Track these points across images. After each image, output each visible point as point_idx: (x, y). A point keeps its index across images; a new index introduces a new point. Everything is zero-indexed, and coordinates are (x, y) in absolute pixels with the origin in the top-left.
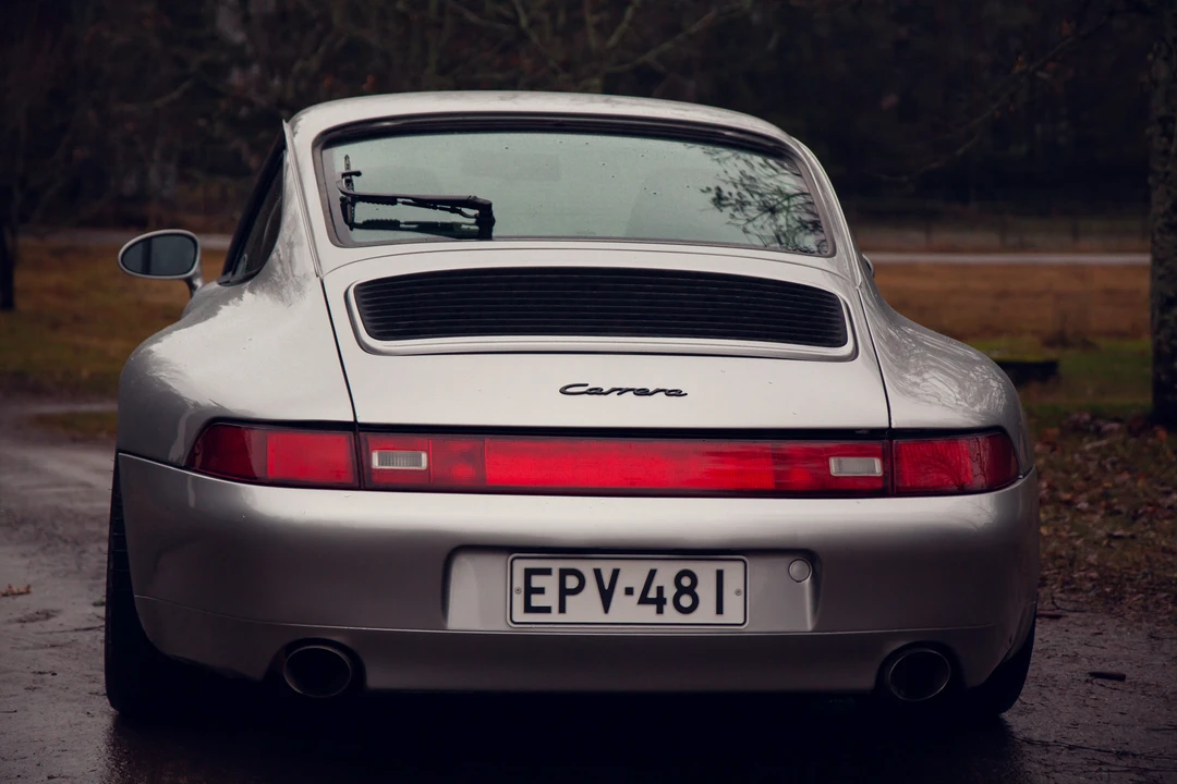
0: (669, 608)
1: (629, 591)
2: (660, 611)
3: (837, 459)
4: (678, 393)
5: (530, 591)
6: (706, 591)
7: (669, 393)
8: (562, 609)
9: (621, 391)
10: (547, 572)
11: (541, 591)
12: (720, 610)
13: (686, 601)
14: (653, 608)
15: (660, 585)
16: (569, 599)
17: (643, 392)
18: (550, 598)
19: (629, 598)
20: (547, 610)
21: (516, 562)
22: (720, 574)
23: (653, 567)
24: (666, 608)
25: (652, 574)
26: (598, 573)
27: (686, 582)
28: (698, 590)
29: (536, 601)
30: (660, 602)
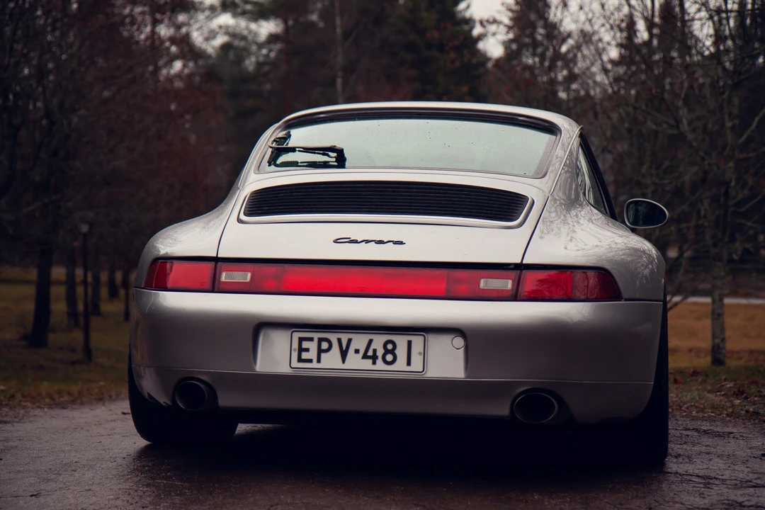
0: (379, 361)
1: (357, 351)
2: (374, 363)
3: (485, 280)
4: (401, 243)
5: (301, 350)
6: (401, 352)
7: (395, 243)
8: (319, 361)
9: (367, 242)
10: (311, 339)
11: (307, 350)
12: (409, 363)
13: (389, 358)
14: (370, 361)
15: (375, 348)
16: (323, 355)
17: (381, 242)
18: (312, 354)
19: (357, 355)
20: (310, 361)
21: (294, 334)
22: (410, 343)
23: (371, 338)
24: (377, 361)
25: (371, 341)
26: (339, 341)
27: (390, 347)
28: (396, 352)
29: (305, 355)
30: (374, 358)
